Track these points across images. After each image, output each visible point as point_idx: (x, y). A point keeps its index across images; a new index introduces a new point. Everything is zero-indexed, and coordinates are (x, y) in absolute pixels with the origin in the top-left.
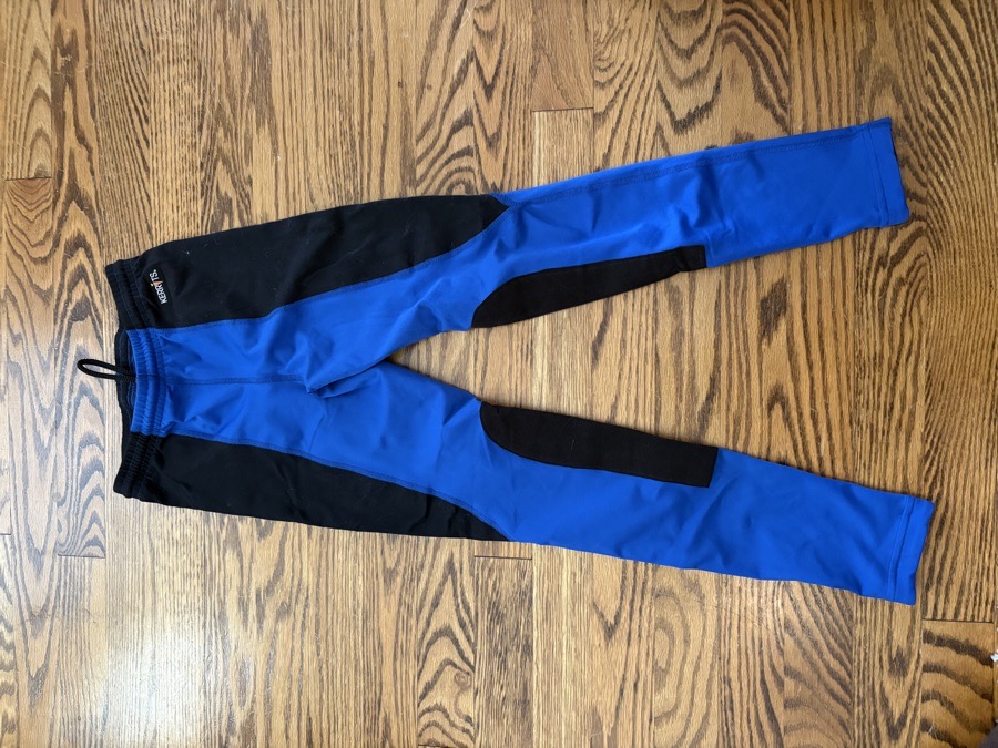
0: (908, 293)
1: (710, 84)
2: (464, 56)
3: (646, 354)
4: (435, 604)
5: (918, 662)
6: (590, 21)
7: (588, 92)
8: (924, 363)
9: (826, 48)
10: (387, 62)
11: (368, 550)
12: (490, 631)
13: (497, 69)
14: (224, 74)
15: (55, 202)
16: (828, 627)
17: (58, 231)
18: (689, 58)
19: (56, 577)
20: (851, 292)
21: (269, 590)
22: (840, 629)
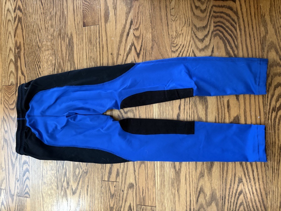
1: (210, 50)
2: (130, 44)
6: (170, 31)
10: (107, 47)
11: (105, 200)
13: (141, 48)
14: (61, 53)
15: (16, 92)
18: (203, 42)
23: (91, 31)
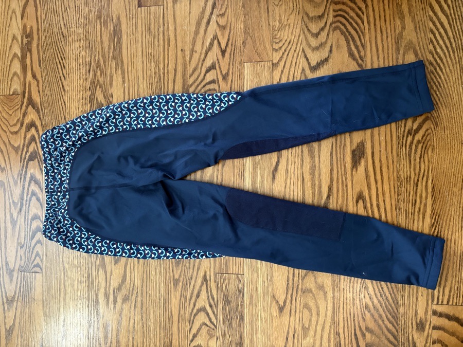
0: (422, 147)
1: (327, 49)
2: (212, 37)
3: (298, 176)
4: (198, 296)
5: (430, 325)
6: (270, 20)
7: (270, 54)
8: (431, 181)
9: (381, 32)
10: (176, 40)
11: (166, 270)
12: (224, 309)
13: (227, 43)
14: (100, 46)
15: (21, 106)
16: (386, 308)
17: (23, 119)
18: (317, 37)
19: (19, 283)
20: (395, 147)
21: (119, 289)
22: (392, 309)
23: (150, 14)
